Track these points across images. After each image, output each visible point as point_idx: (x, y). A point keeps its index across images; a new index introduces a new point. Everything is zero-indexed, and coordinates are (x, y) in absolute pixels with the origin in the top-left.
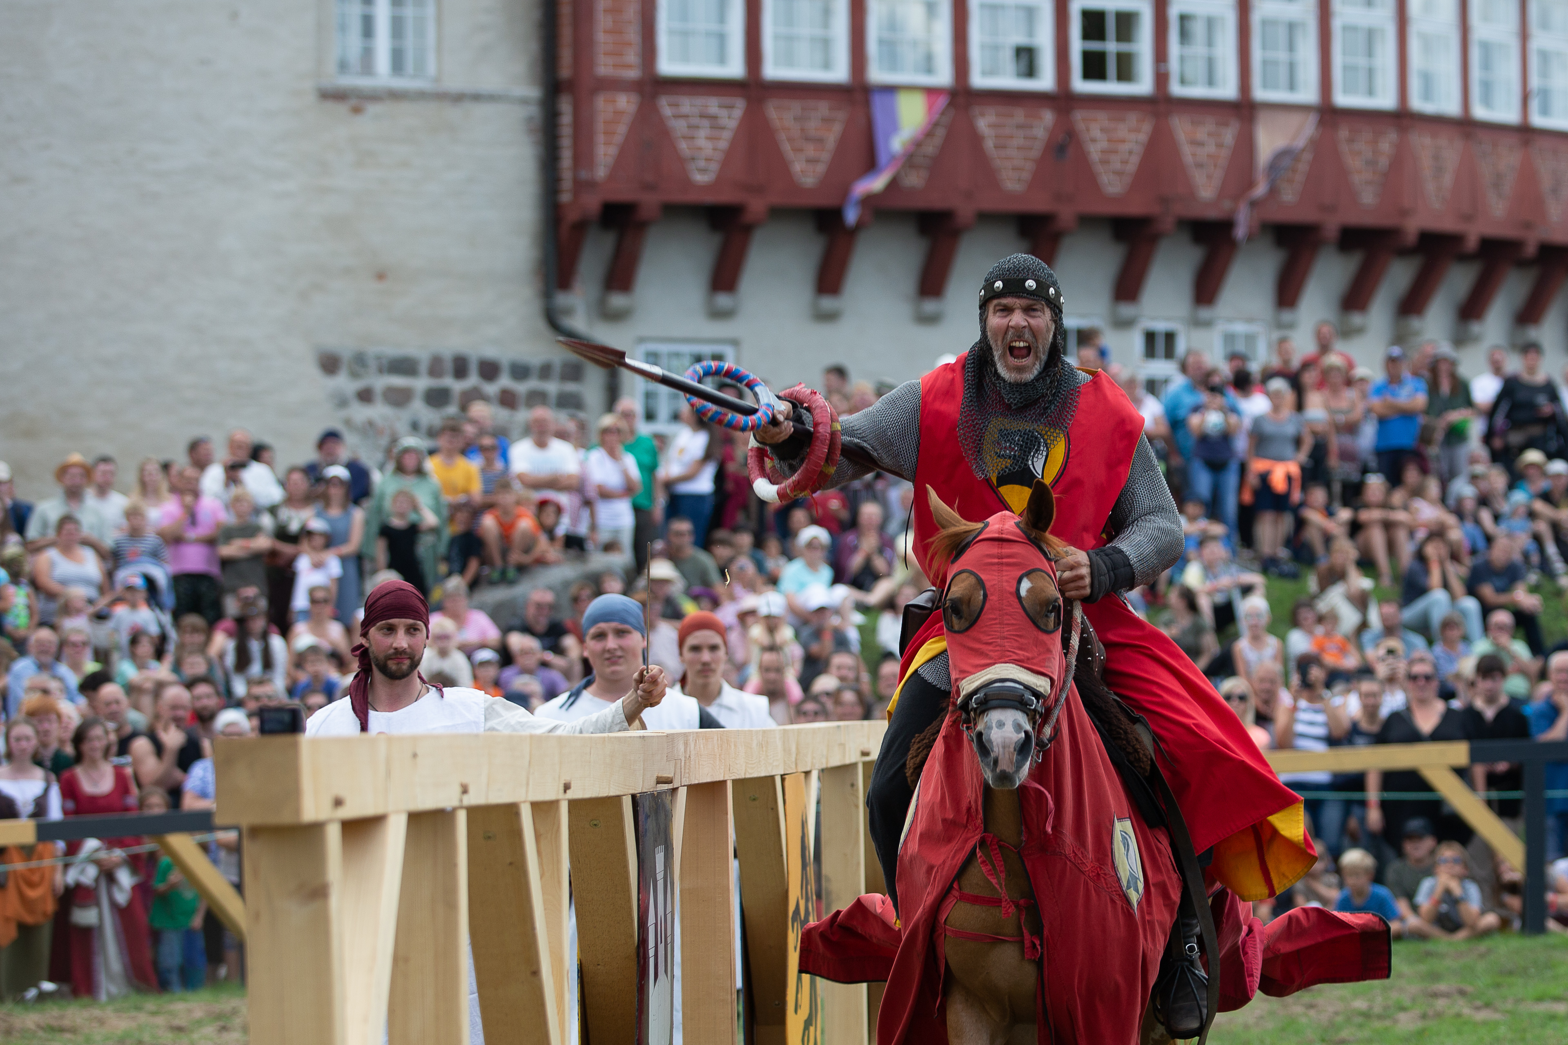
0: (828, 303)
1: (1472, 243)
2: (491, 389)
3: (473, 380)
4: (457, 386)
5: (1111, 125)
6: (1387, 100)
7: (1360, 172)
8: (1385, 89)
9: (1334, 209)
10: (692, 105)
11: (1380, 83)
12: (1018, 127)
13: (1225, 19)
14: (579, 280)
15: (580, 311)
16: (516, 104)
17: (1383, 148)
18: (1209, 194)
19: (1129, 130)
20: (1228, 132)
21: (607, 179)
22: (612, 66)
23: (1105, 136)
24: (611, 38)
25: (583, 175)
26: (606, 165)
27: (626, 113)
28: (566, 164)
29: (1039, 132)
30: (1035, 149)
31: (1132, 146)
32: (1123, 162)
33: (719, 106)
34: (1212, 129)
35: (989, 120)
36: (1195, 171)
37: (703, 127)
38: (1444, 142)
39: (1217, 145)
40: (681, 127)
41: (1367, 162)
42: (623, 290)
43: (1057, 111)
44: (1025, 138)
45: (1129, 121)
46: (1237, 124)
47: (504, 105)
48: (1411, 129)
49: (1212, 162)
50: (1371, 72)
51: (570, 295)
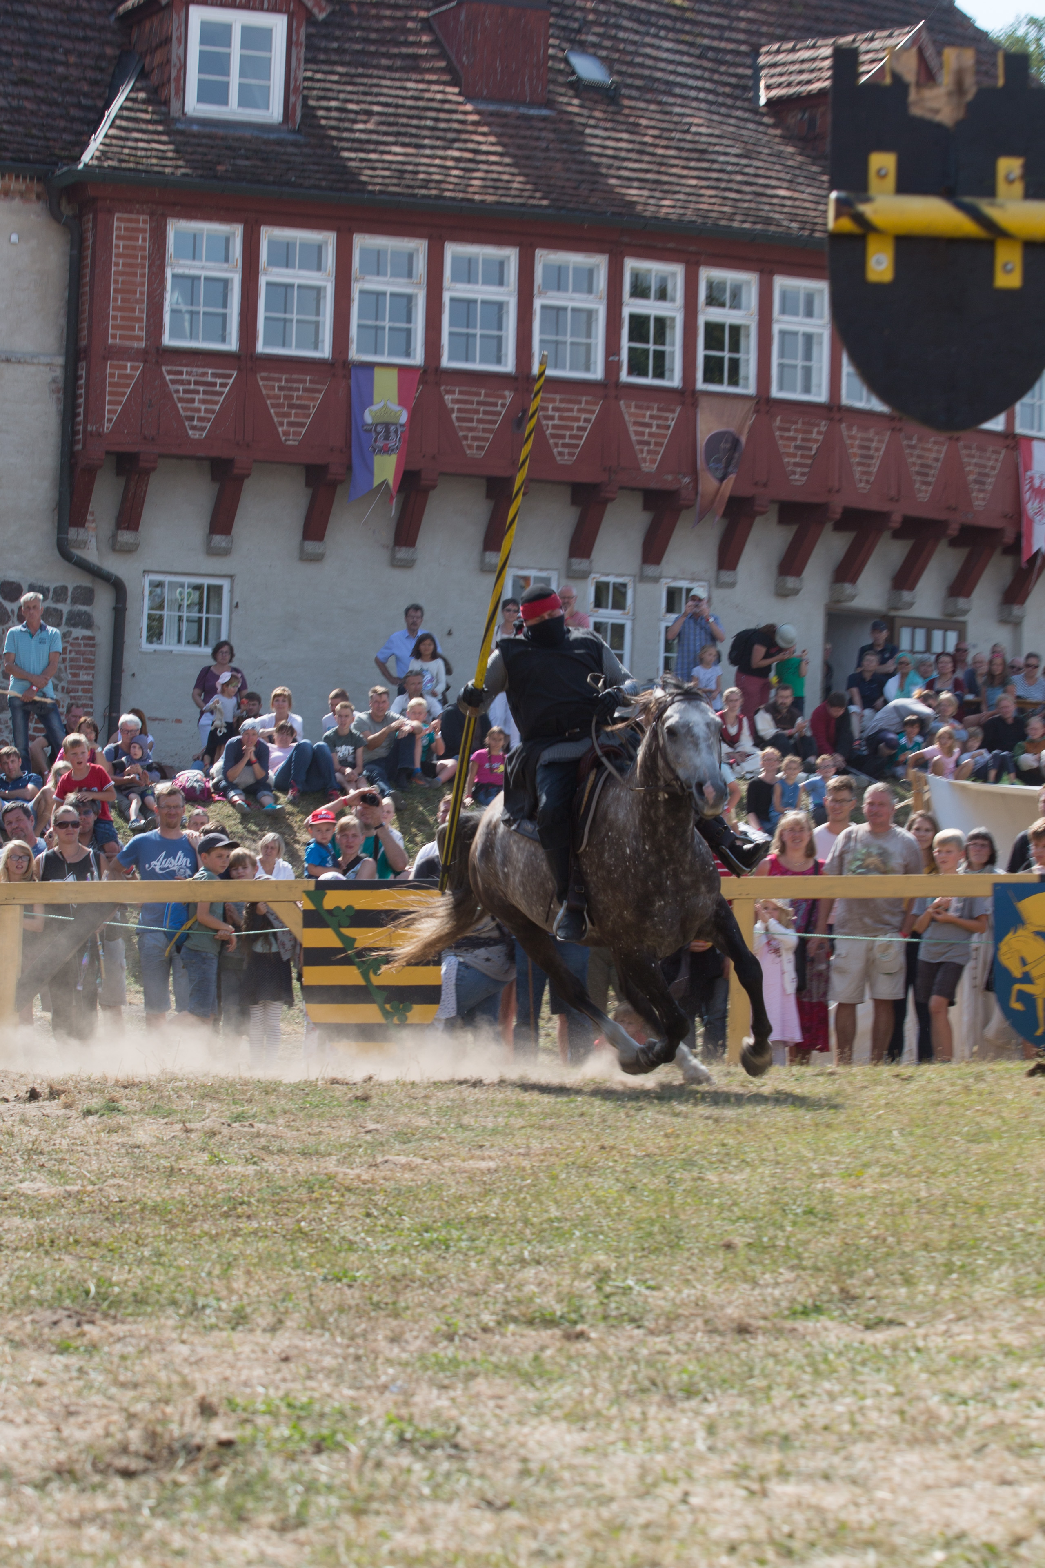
0: (311, 547)
1: (896, 520)
5: (563, 405)
6: (820, 395)
7: (789, 455)
8: (819, 386)
9: (765, 485)
10: (188, 373)
11: (814, 381)
12: (479, 403)
13: (673, 319)
14: (89, 518)
15: (93, 544)
16: (42, 368)
17: (814, 436)
18: (649, 467)
19: (579, 410)
20: (671, 416)
21: (112, 431)
22: (122, 337)
23: (557, 414)
24: (119, 314)
25: (89, 428)
26: (110, 420)
27: (130, 377)
28: (81, 418)
29: (499, 408)
30: (495, 422)
31: (581, 424)
32: (572, 437)
33: (213, 375)
34: (655, 412)
35: (456, 396)
36: (637, 447)
37: (198, 392)
38: (871, 433)
39: (658, 426)
40: (177, 391)
41: (796, 447)
42: (128, 528)
43: (516, 390)
44: (485, 413)
45: (580, 403)
46: (678, 409)
47: (32, 369)
48: (840, 421)
49: (653, 440)
50: (808, 371)
51: (81, 531)
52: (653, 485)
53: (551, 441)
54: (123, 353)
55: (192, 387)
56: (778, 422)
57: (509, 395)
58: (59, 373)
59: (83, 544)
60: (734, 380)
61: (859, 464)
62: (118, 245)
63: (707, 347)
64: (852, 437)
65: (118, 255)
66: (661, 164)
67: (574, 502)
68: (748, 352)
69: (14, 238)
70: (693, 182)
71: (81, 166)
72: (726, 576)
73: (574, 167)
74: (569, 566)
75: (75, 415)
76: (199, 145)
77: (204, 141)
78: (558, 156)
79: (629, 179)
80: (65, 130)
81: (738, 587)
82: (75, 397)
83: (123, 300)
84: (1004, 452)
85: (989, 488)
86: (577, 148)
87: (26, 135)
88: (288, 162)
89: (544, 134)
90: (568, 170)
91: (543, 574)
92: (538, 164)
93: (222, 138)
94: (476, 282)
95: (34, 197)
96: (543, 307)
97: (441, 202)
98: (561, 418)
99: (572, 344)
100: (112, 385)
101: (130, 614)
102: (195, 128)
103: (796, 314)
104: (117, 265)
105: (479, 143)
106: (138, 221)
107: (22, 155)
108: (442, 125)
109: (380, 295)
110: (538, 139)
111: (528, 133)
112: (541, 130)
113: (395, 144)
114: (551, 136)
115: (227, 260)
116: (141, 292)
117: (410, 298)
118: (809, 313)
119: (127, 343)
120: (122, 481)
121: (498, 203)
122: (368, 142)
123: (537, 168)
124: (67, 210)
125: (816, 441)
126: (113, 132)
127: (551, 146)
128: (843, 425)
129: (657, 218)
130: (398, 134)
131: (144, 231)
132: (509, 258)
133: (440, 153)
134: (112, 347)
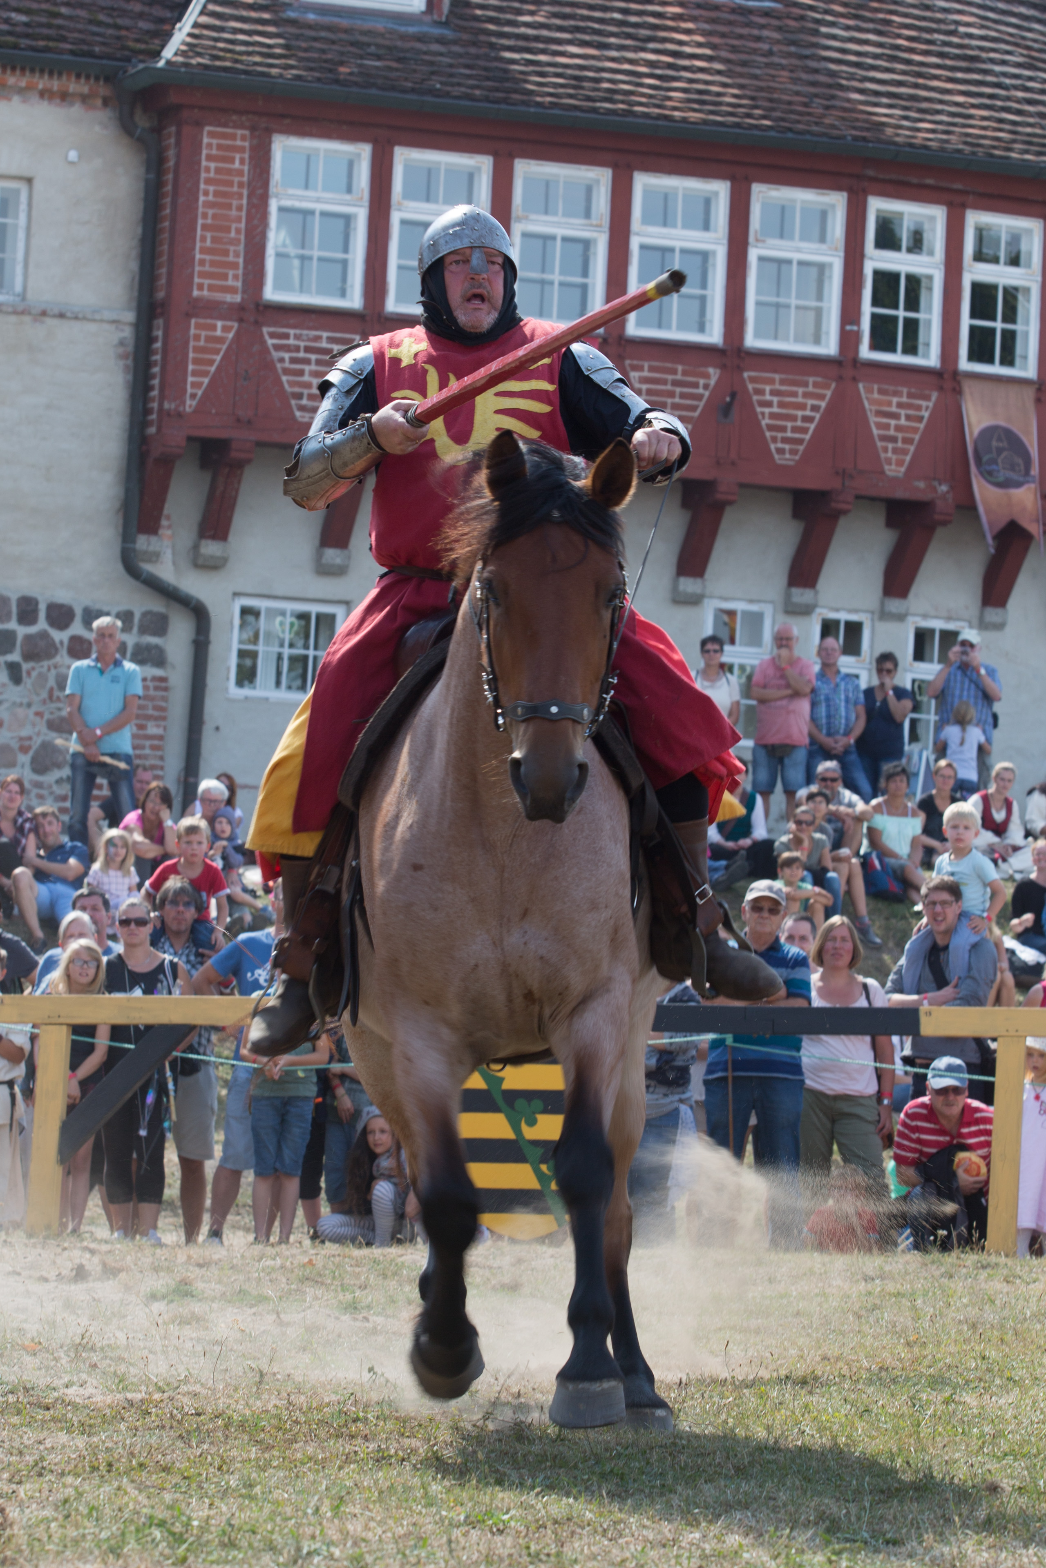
2: (60, 636)
3: (42, 624)
4: (22, 631)
5: (784, 388)
10: (297, 337)
12: (675, 383)
13: (930, 278)
14: (164, 522)
15: (167, 556)
16: (106, 326)
18: (894, 470)
19: (806, 395)
20: (924, 403)
21: (196, 411)
22: (211, 288)
23: (775, 399)
24: (208, 257)
25: (166, 406)
26: (193, 396)
27: (221, 340)
28: (155, 393)
29: (701, 391)
30: (693, 408)
31: (808, 413)
32: (795, 429)
33: (331, 340)
34: (904, 399)
35: (646, 374)
36: (879, 444)
37: (307, 362)
39: (908, 418)
40: (282, 360)
42: (214, 537)
43: (723, 367)
44: (683, 396)
45: (806, 385)
46: (935, 395)
47: (92, 327)
49: (900, 435)
51: (153, 539)
52: (900, 494)
53: (768, 434)
54: (211, 309)
55: (302, 355)
57: (714, 373)
58: (127, 333)
59: (154, 557)
60: (1008, 359)
62: (208, 167)
63: (973, 315)
65: (208, 181)
66: (919, 75)
67: (797, 514)
68: (1027, 322)
69: (73, 155)
70: (960, 99)
71: (161, 64)
72: (993, 614)
73: (804, 76)
74: (788, 597)
75: (149, 388)
76: (315, 39)
77: (323, 34)
78: (784, 62)
79: (877, 93)
80: (141, 16)
81: (1008, 629)
82: (149, 365)
83: (214, 240)
86: (807, 52)
87: (91, 22)
88: (432, 63)
89: (766, 33)
90: (795, 81)
91: (754, 608)
92: (758, 72)
93: (346, 31)
94: (674, 226)
95: (99, 102)
96: (761, 259)
97: (630, 119)
98: (781, 405)
99: (798, 307)
100: (197, 349)
101: (215, 649)
102: (311, 17)
104: (206, 194)
105: (681, 43)
106: (233, 137)
107: (85, 48)
108: (633, 19)
109: (547, 239)
110: (758, 39)
111: (745, 31)
112: (762, 27)
113: (570, 42)
114: (776, 35)
115: (349, 190)
116: (238, 229)
117: (587, 244)
119: (218, 296)
120: (207, 477)
121: (705, 122)
122: (537, 39)
123: (756, 77)
124: (142, 121)
126: (204, 19)
127: (775, 48)
129: (911, 145)
130: (578, 29)
131: (241, 150)
132: (716, 194)
133: (630, 55)
134: (198, 300)
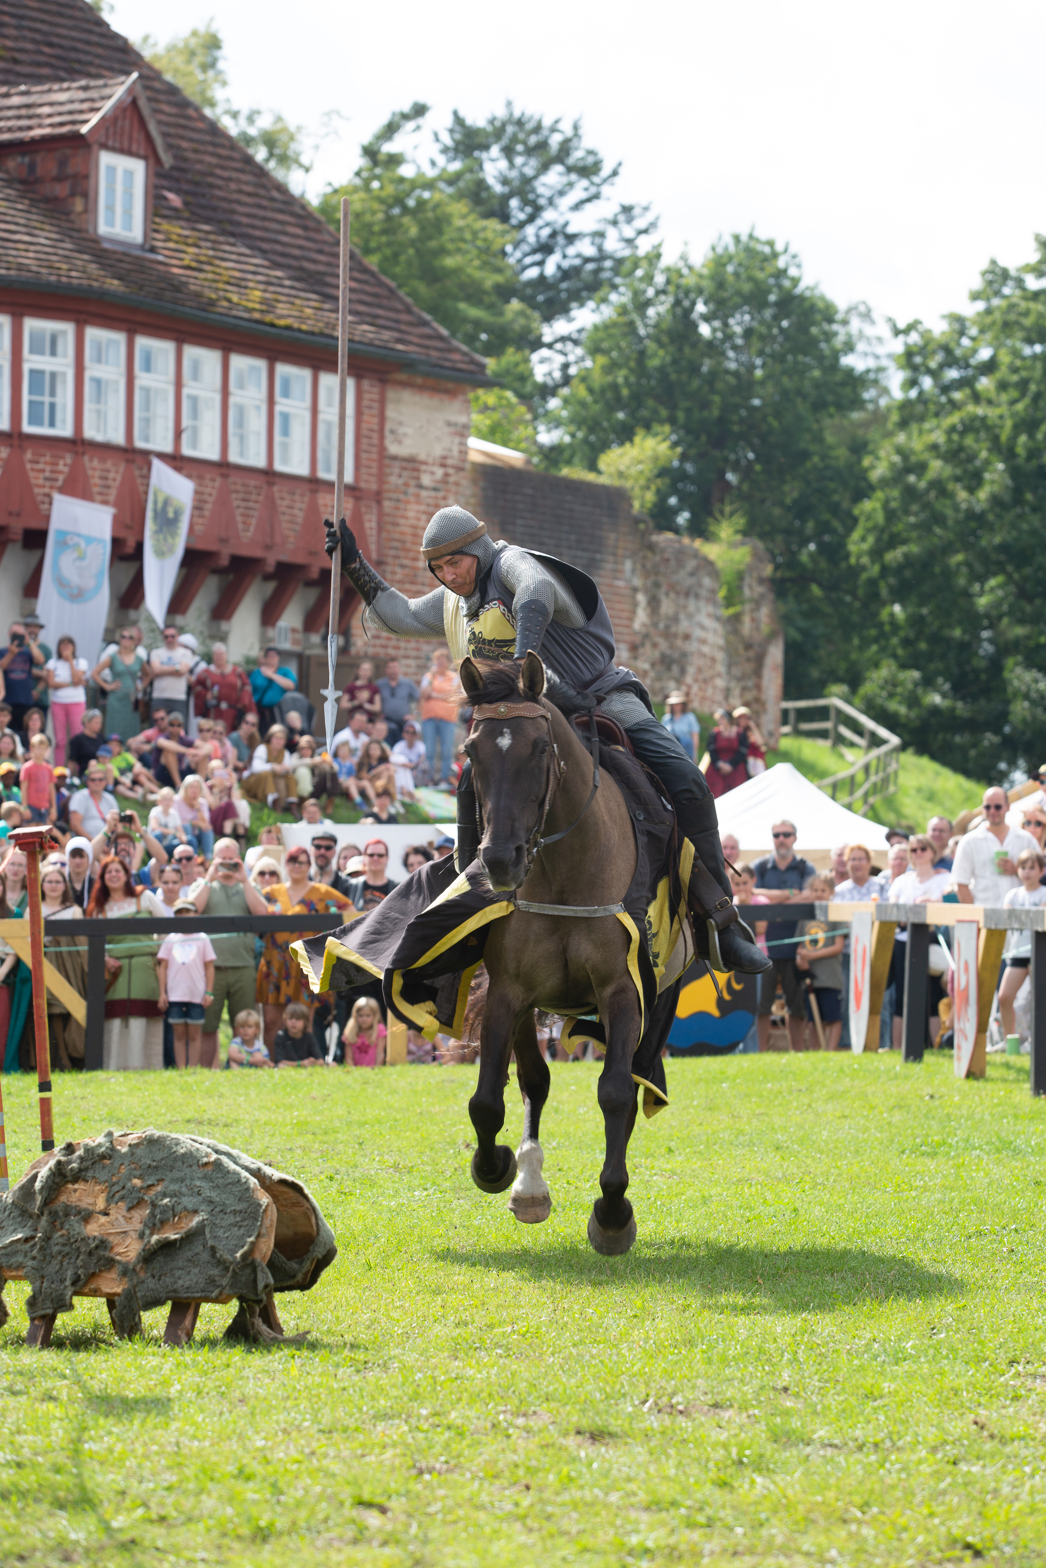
6: (65, 429)
7: (38, 486)
8: (64, 421)
9: (18, 515)
11: (59, 416)
17: (61, 467)
38: (109, 464)
41: (46, 479)
48: (83, 454)
50: (52, 406)
56: (29, 455)
61: (100, 494)
64: (94, 469)
84: (219, 480)
85: (207, 513)
103: (41, 352)
118: (53, 353)
125: (61, 472)
128: (86, 458)
